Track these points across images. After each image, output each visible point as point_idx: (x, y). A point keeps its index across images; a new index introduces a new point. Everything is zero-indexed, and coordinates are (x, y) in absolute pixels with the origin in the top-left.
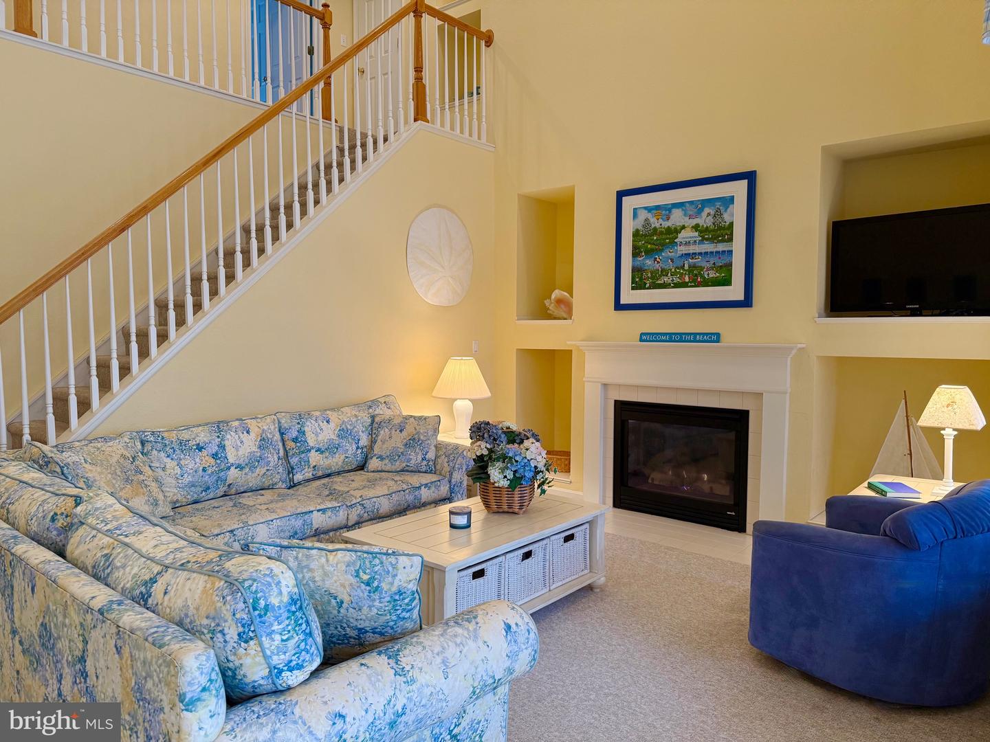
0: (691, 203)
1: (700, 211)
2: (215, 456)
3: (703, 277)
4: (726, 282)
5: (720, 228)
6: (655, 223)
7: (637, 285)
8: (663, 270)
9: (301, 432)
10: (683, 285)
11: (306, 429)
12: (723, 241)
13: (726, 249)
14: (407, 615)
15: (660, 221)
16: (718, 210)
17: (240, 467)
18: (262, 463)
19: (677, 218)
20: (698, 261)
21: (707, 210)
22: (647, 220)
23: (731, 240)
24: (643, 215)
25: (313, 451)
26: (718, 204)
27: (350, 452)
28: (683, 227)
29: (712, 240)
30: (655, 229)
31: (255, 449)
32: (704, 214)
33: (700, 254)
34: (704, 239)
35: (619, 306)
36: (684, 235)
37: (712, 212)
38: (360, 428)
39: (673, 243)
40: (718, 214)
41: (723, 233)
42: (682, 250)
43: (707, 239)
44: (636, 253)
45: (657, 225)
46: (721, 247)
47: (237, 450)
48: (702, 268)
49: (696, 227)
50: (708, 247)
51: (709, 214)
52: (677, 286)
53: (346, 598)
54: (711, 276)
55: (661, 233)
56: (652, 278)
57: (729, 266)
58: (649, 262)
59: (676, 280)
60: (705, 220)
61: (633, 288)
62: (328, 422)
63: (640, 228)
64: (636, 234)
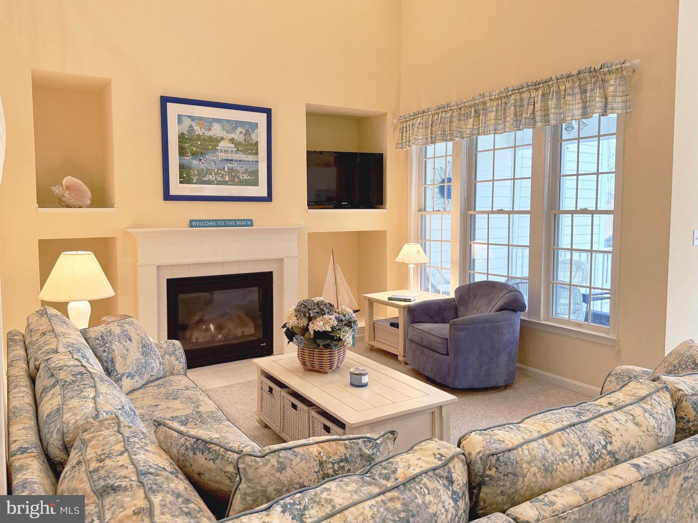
0: (228, 121)
1: (235, 129)
3: (238, 178)
4: (255, 183)
5: (250, 144)
6: (198, 130)
7: (185, 179)
8: (207, 170)
10: (225, 183)
12: (251, 154)
13: (254, 160)
15: (203, 130)
16: (247, 131)
19: (217, 131)
20: (235, 165)
21: (239, 129)
22: (191, 126)
23: (257, 154)
24: (187, 123)
26: (247, 127)
28: (222, 139)
29: (244, 152)
30: (199, 135)
32: (238, 132)
34: (238, 150)
35: (167, 197)
36: (222, 145)
37: (244, 132)
39: (214, 149)
40: (247, 133)
41: (251, 148)
42: (223, 156)
43: (241, 151)
44: (182, 152)
45: (201, 133)
46: (251, 158)
48: (238, 172)
49: (232, 140)
50: (241, 156)
51: (241, 133)
52: (219, 183)
54: (245, 178)
55: (204, 140)
56: (199, 175)
57: (256, 172)
58: (195, 162)
59: (219, 179)
60: (238, 136)
61: (181, 182)
63: (185, 132)
64: (182, 137)
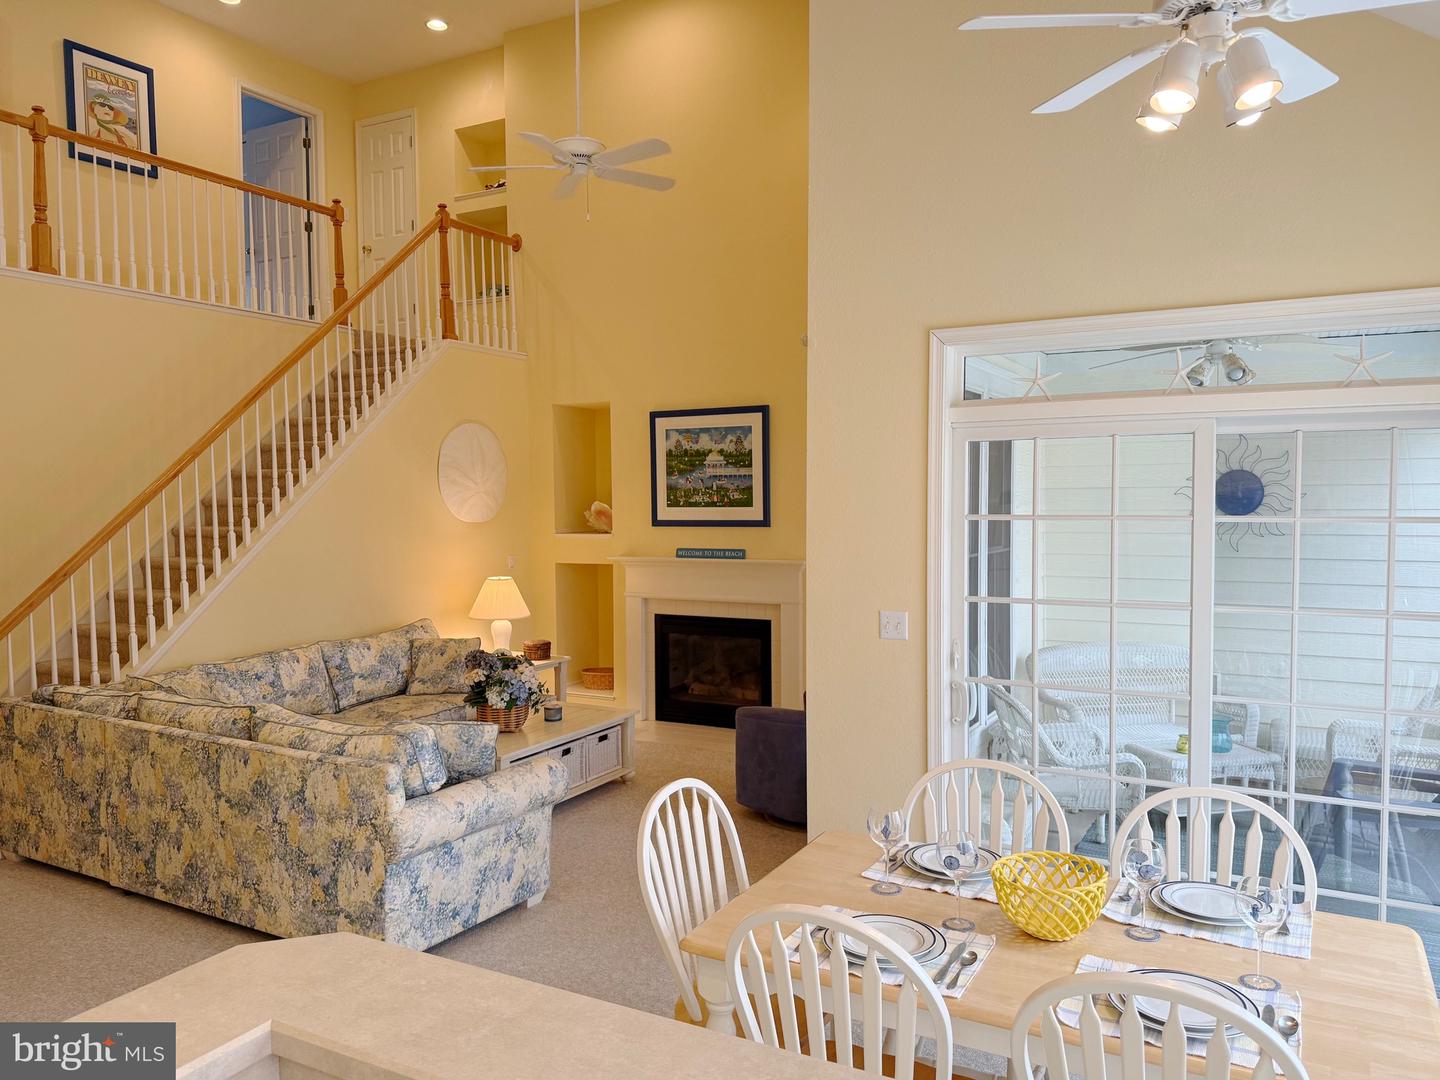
0: (716, 429)
1: (725, 437)
2: (272, 684)
3: (728, 497)
4: (748, 503)
5: (742, 454)
6: (686, 445)
7: (673, 503)
8: (695, 490)
9: (344, 659)
10: (713, 504)
11: (349, 656)
12: (744, 466)
13: (747, 474)
14: (489, 762)
15: (691, 444)
16: (739, 438)
17: (294, 694)
18: (313, 689)
19: (705, 442)
20: (724, 482)
21: (730, 437)
22: (678, 441)
23: (750, 465)
24: (675, 437)
25: (357, 677)
26: (739, 433)
27: (391, 677)
28: (710, 451)
29: (735, 464)
30: (686, 451)
31: (305, 677)
32: (728, 440)
33: (726, 476)
34: (728, 463)
35: (656, 522)
36: (712, 458)
37: (735, 440)
38: (399, 653)
39: (702, 465)
40: (739, 441)
41: (742, 459)
42: (710, 472)
43: (731, 463)
44: (670, 473)
45: (688, 448)
46: (743, 471)
47: (291, 679)
48: (728, 490)
49: (721, 452)
50: (731, 471)
51: (731, 441)
52: (708, 505)
53: (453, 752)
54: (736, 497)
55: (692, 455)
56: (685, 496)
57: (750, 488)
58: (682, 481)
59: (707, 500)
60: (728, 446)
61: (668, 505)
62: (369, 649)
63: (673, 449)
64: (669, 454)
